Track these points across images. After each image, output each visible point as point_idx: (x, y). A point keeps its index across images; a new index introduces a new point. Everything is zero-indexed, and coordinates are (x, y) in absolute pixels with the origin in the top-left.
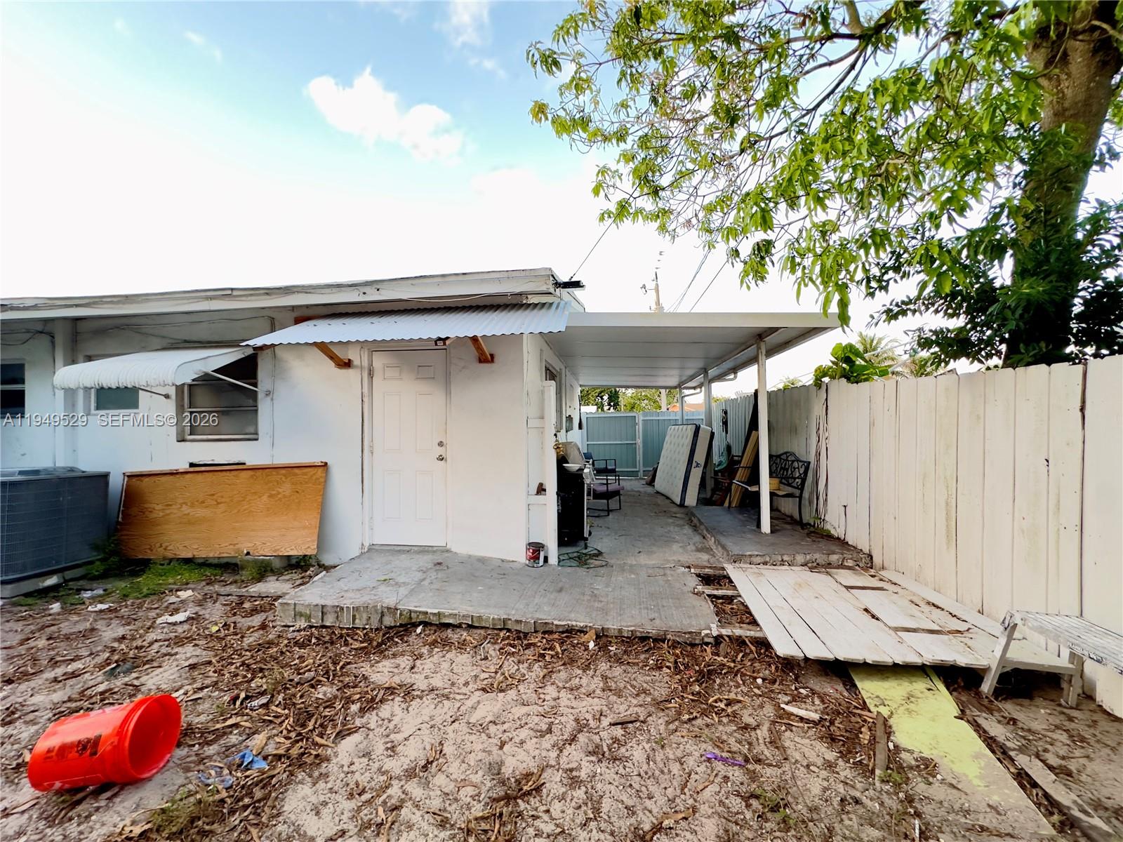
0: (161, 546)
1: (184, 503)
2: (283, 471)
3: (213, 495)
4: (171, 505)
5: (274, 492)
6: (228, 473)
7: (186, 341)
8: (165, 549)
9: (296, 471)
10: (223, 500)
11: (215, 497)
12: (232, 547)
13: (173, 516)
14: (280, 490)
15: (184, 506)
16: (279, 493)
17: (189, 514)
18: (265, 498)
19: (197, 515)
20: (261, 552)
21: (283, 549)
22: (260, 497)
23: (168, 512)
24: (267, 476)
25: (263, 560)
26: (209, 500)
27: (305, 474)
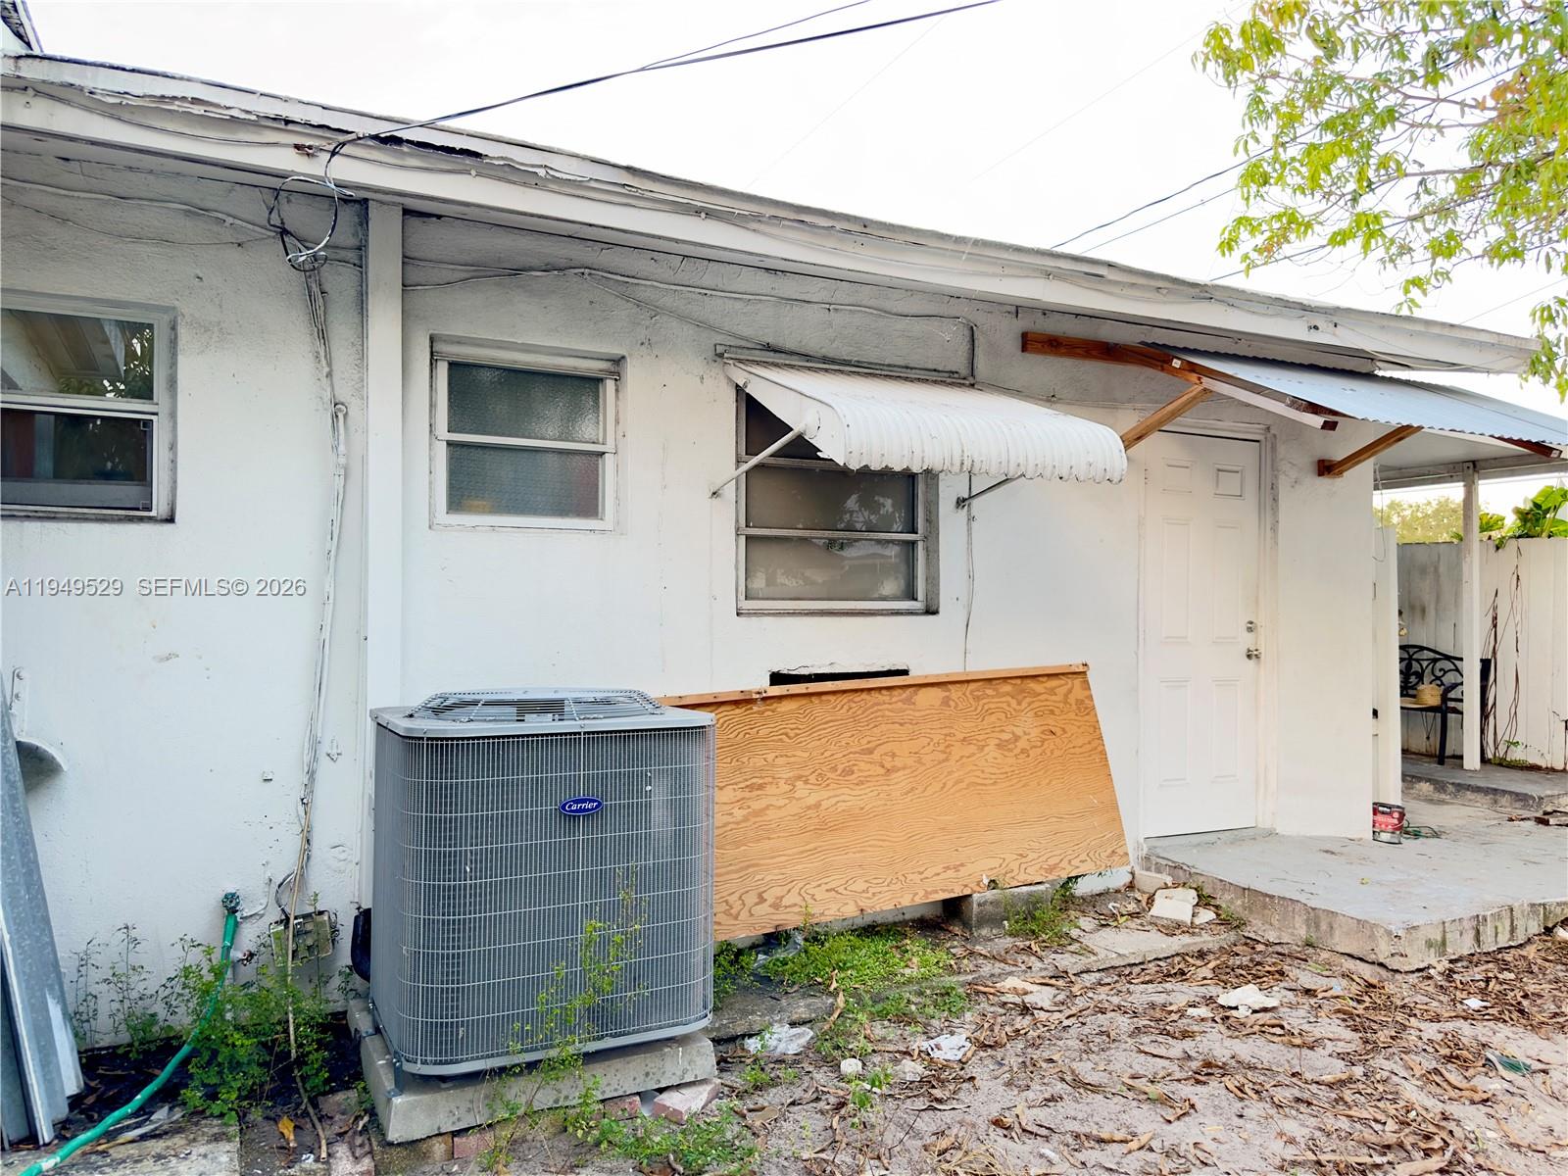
0: (762, 900)
1: (799, 777)
2: (1007, 688)
3: (870, 752)
4: (761, 787)
5: (1006, 736)
6: (884, 697)
7: (768, 348)
8: (776, 906)
9: (1032, 685)
10: (898, 763)
11: (876, 756)
12: (951, 873)
13: (771, 814)
14: (1019, 731)
15: (799, 784)
16: (1017, 738)
17: (818, 805)
18: (991, 751)
19: (842, 806)
20: (1023, 878)
21: (1064, 864)
22: (981, 748)
23: (756, 805)
24: (977, 699)
25: (1030, 894)
26: (862, 765)
27: (1052, 691)
